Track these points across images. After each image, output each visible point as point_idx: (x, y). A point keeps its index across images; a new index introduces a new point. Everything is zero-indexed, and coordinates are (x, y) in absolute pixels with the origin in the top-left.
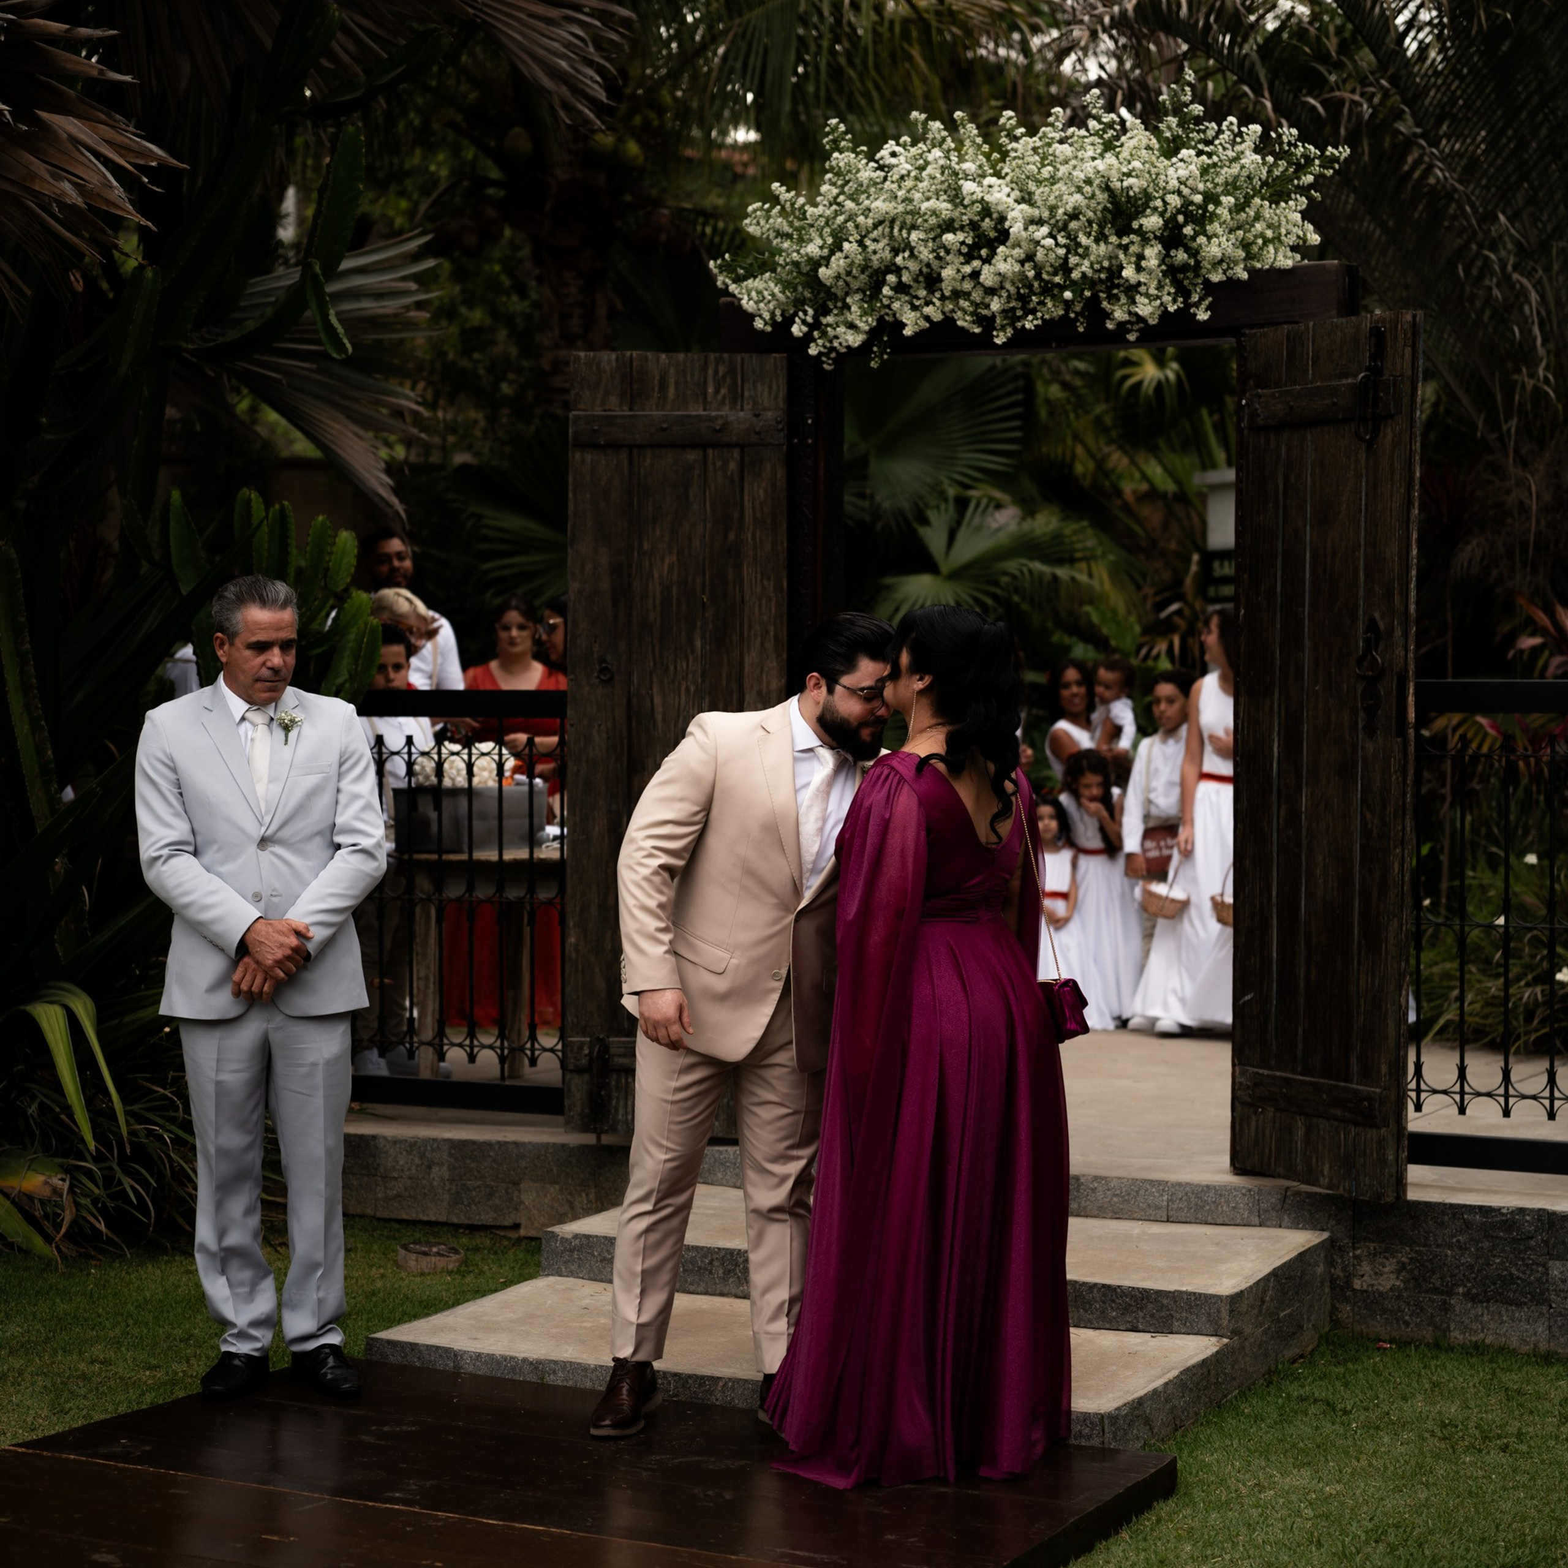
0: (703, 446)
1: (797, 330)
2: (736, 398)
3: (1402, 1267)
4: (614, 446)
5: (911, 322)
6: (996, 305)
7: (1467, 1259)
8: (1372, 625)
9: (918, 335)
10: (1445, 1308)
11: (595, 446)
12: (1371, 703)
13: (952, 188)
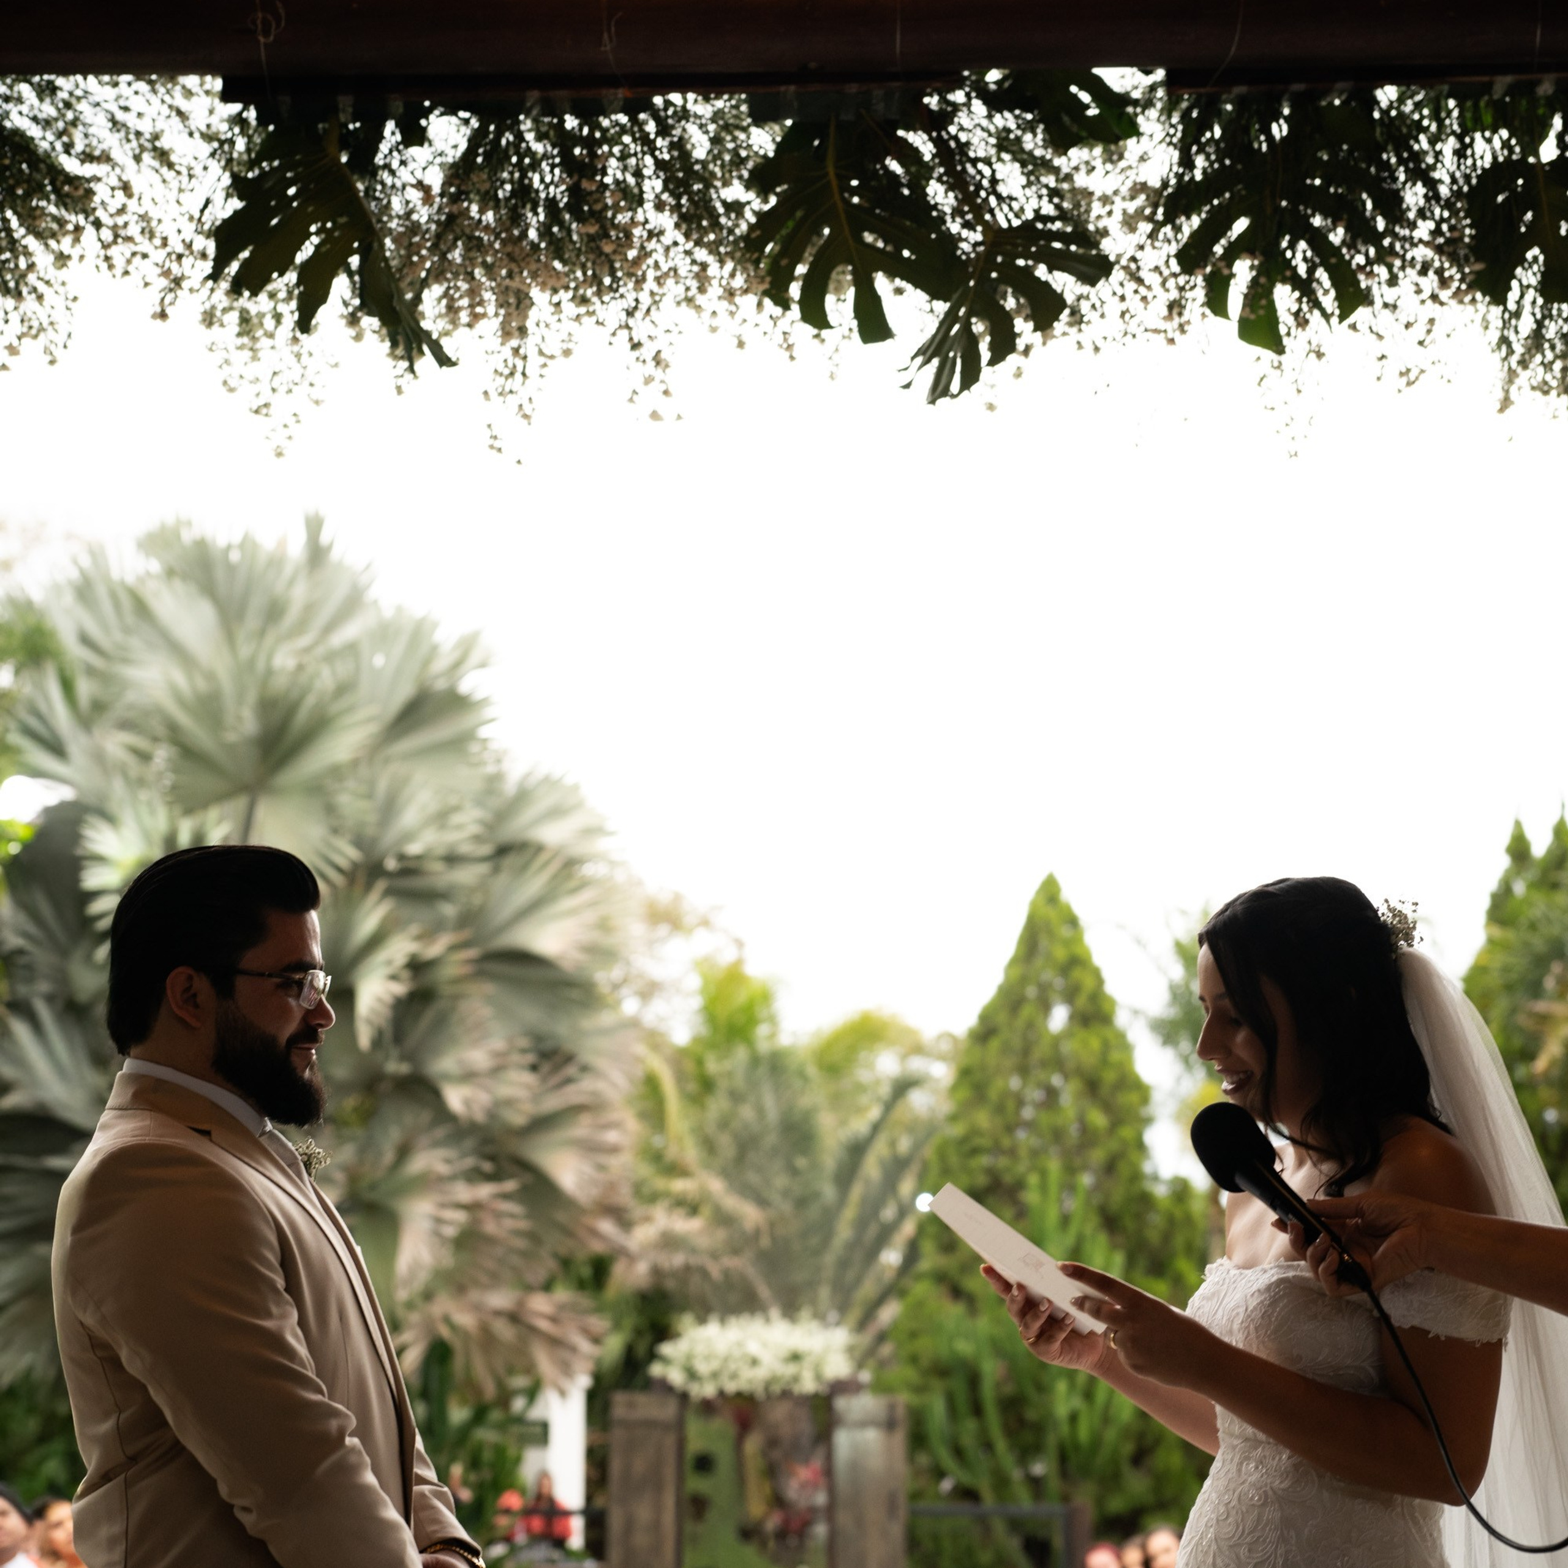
0: (651, 1426)
2: (661, 1409)
4: (625, 1426)
6: (759, 1386)
8: (892, 1490)
9: (733, 1393)
12: (891, 1513)
13: (741, 1344)
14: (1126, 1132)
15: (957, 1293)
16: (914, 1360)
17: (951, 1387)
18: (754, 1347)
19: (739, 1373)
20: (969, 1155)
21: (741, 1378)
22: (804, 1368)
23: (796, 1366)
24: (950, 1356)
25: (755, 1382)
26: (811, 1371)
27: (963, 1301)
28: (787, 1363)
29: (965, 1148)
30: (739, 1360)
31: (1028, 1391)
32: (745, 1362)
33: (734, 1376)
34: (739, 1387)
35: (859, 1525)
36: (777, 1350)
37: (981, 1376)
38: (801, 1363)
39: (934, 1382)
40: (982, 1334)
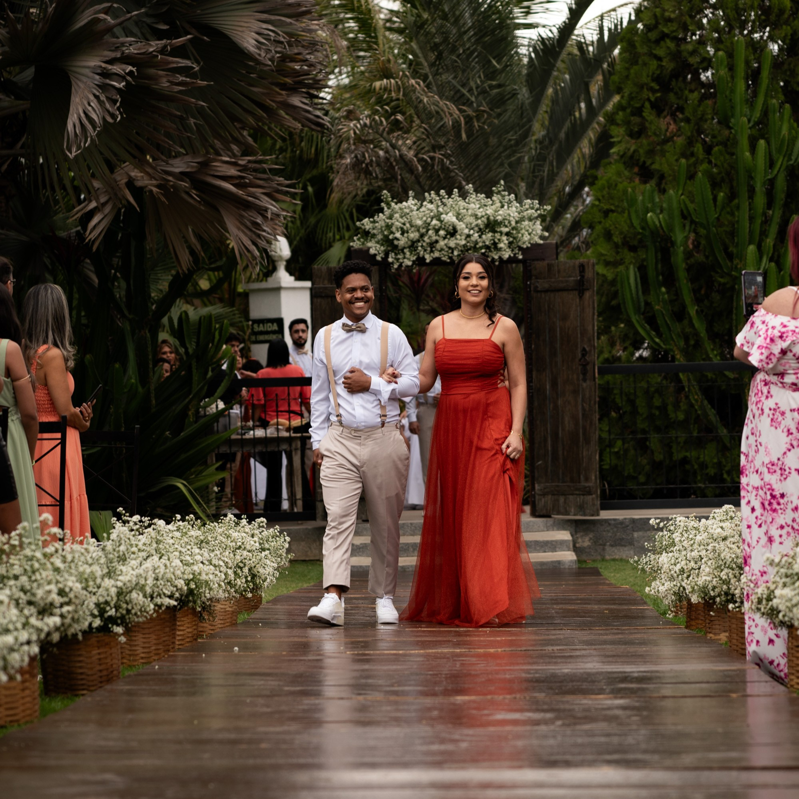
1: (390, 260)
3: (591, 539)
4: (327, 296)
5: (428, 259)
6: (456, 253)
7: (610, 534)
8: (584, 349)
9: (431, 261)
10: (604, 549)
11: (321, 297)
12: (584, 372)
13: (438, 217)
15: (646, 174)
16: (608, 235)
17: (643, 260)
18: (450, 218)
19: (437, 242)
20: (657, 42)
21: (438, 246)
22: (497, 236)
23: (490, 234)
24: (643, 228)
25: (452, 249)
26: (504, 238)
27: (653, 183)
28: (481, 232)
29: (653, 35)
30: (437, 231)
31: (721, 257)
32: (442, 233)
33: (432, 245)
34: (437, 254)
35: (554, 384)
36: (472, 219)
37: (673, 244)
38: (494, 232)
39: (628, 256)
40: (675, 205)
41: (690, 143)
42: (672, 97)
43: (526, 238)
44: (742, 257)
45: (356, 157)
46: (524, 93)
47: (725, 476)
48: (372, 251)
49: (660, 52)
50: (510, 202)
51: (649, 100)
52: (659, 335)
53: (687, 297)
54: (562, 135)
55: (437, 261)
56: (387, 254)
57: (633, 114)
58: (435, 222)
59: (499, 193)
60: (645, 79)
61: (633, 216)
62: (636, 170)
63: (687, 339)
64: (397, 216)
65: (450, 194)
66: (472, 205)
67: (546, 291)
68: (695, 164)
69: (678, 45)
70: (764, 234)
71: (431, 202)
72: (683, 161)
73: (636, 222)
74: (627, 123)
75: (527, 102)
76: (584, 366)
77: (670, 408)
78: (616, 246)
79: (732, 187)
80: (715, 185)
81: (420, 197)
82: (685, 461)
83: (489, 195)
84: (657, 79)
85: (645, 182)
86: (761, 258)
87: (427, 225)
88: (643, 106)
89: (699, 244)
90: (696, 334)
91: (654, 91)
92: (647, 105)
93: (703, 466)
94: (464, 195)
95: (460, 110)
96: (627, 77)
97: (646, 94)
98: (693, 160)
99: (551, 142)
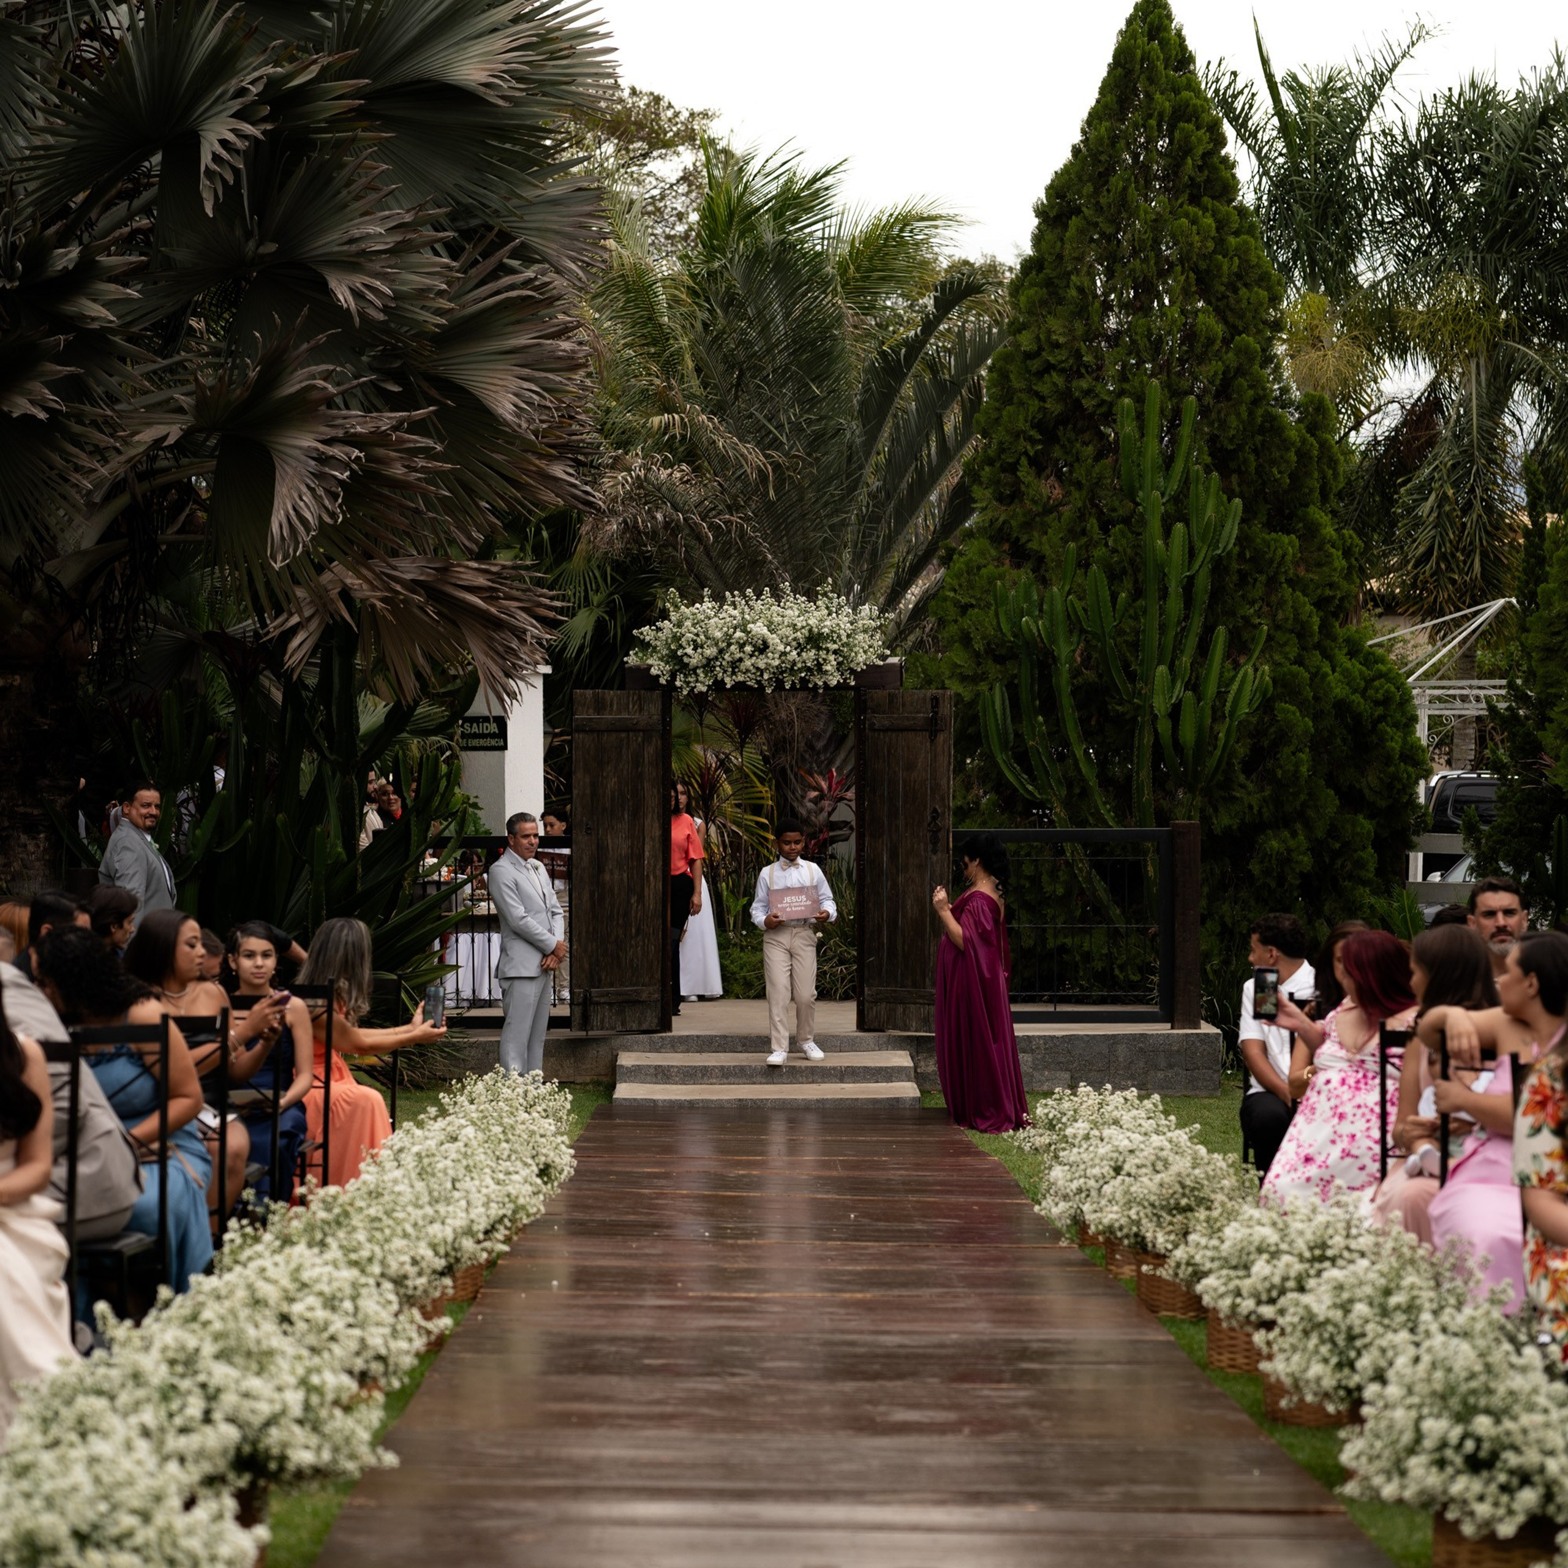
0: (627, 730)
1: (678, 683)
2: (641, 709)
4: (592, 731)
5: (729, 683)
8: (935, 811)
9: (733, 687)
11: (585, 731)
12: (935, 841)
13: (743, 627)
14: (1249, 340)
15: (1019, 555)
16: (966, 640)
17: (1015, 676)
18: (759, 629)
19: (741, 660)
20: (1040, 374)
21: (743, 667)
22: (823, 654)
23: (812, 653)
24: (1015, 636)
25: (762, 672)
26: (832, 657)
27: (1029, 565)
28: (800, 648)
29: (1035, 365)
30: (742, 646)
31: (1119, 678)
32: (748, 649)
33: (735, 664)
34: (740, 678)
35: (894, 855)
36: (789, 631)
37: (1055, 660)
38: (819, 648)
39: (993, 669)
40: (1059, 606)
41: (1082, 516)
42: (1057, 452)
43: (861, 658)
44: (1149, 680)
45: (625, 521)
46: (853, 429)
47: (1117, 972)
48: (654, 671)
49: (1043, 388)
50: (840, 607)
51: (1026, 453)
52: (1033, 779)
53: (1073, 732)
54: (904, 485)
55: (740, 686)
56: (673, 676)
57: (1003, 470)
58: (739, 634)
59: (825, 594)
60: (1021, 425)
61: (1003, 619)
62: (1006, 547)
63: (1070, 786)
64: (688, 623)
65: (759, 595)
66: (789, 612)
67: (886, 730)
68: (1087, 546)
69: (1068, 380)
70: (1178, 646)
71: (734, 605)
72: (1072, 545)
73: (1005, 627)
74: (995, 482)
75: (858, 441)
76: (935, 833)
77: (1045, 878)
78: (977, 655)
79: (1136, 582)
80: (1114, 576)
81: (718, 598)
82: (1063, 949)
83: (812, 596)
84: (1038, 426)
85: (1018, 566)
86: (1173, 681)
87: (728, 638)
88: (1017, 462)
89: (1089, 657)
90: (1083, 779)
91: (1033, 441)
92: (1024, 461)
93: (1087, 957)
94: (777, 595)
95: (767, 456)
96: (997, 420)
97: (1023, 445)
98: (1084, 540)
99: (889, 497)
